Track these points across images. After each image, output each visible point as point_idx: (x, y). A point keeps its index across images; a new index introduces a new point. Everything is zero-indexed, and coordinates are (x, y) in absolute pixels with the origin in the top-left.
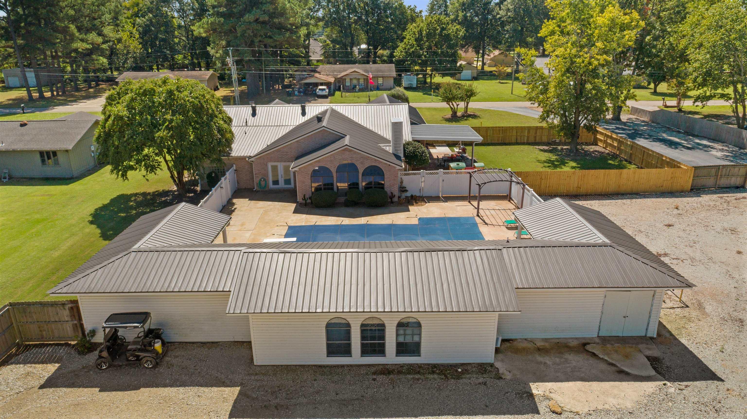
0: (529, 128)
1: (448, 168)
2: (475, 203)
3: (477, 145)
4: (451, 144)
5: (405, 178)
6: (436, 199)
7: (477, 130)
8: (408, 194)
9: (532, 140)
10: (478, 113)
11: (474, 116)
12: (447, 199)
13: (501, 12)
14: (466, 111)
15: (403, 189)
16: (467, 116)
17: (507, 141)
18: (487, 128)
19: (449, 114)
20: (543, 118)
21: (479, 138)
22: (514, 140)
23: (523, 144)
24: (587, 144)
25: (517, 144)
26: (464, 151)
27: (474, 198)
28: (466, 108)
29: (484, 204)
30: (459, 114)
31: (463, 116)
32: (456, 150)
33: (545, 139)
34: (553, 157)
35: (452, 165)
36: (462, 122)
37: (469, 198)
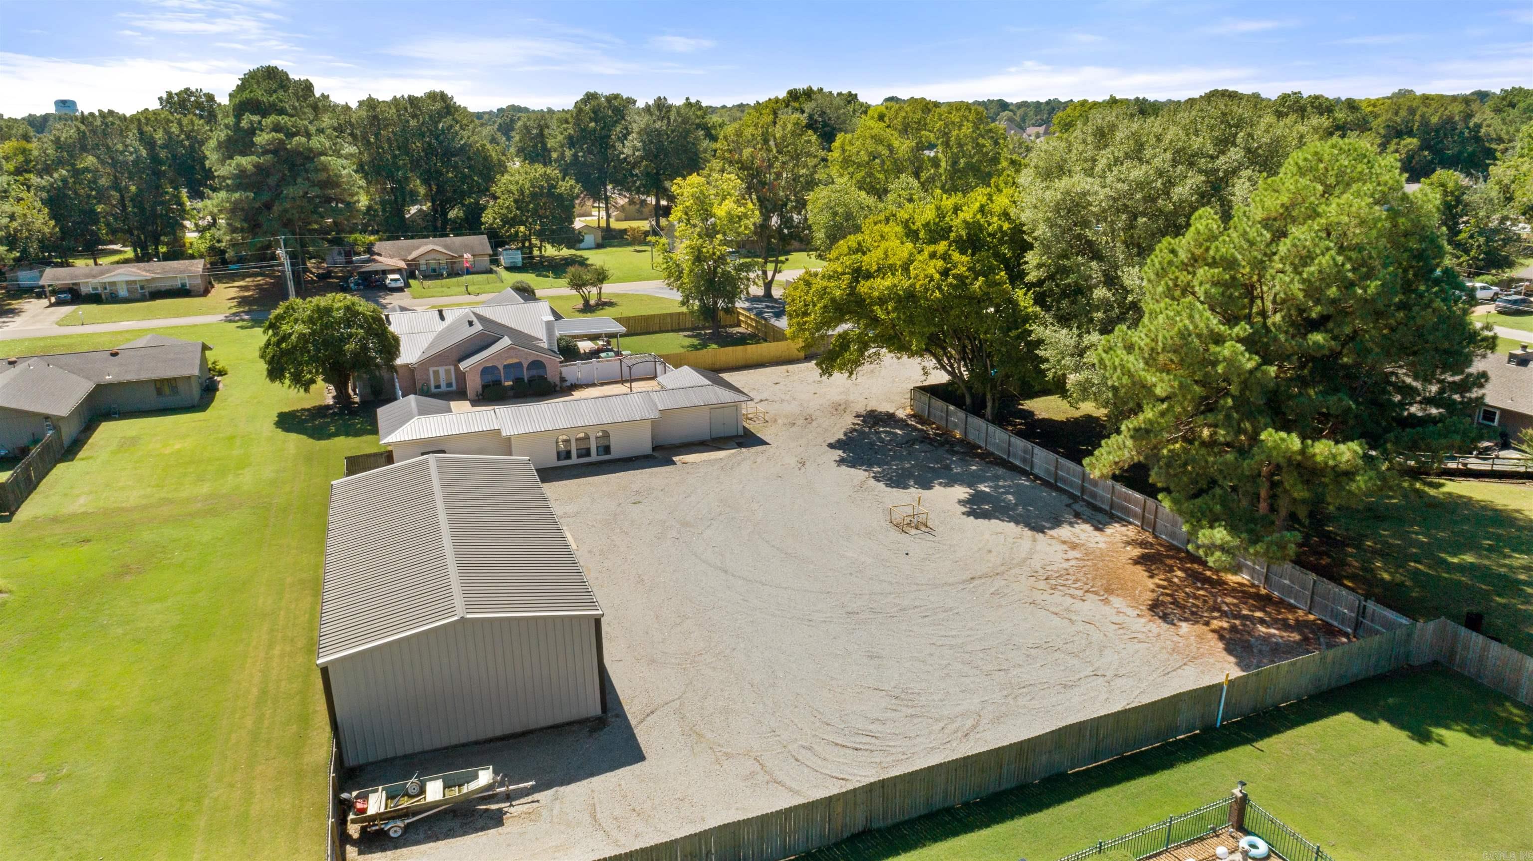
0: (671, 315)
1: (599, 357)
2: (628, 385)
3: (622, 336)
4: (593, 338)
5: (564, 370)
6: (593, 385)
7: (618, 320)
8: (568, 384)
9: (675, 327)
10: (614, 300)
11: (611, 304)
12: (602, 384)
13: (626, 150)
14: (600, 298)
15: (563, 380)
16: (602, 304)
17: (651, 330)
18: (629, 318)
19: (580, 304)
20: (683, 303)
21: (623, 329)
22: (657, 329)
23: (668, 331)
24: (731, 326)
25: (661, 332)
26: (609, 343)
27: (627, 381)
28: (600, 294)
29: (634, 384)
30: (592, 302)
31: (597, 305)
32: (600, 343)
33: (689, 325)
34: (696, 341)
35: (602, 355)
36: (598, 313)
37: (622, 382)
